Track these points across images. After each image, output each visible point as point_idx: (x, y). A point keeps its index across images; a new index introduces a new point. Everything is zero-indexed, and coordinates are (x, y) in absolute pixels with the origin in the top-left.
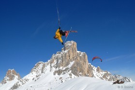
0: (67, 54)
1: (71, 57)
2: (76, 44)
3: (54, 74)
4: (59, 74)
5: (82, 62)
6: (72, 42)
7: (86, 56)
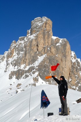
0: (34, 43)
1: (40, 48)
2: (50, 22)
3: (10, 78)
4: (18, 78)
5: (59, 56)
6: (45, 19)
7: (68, 46)
